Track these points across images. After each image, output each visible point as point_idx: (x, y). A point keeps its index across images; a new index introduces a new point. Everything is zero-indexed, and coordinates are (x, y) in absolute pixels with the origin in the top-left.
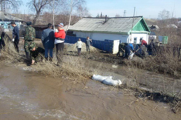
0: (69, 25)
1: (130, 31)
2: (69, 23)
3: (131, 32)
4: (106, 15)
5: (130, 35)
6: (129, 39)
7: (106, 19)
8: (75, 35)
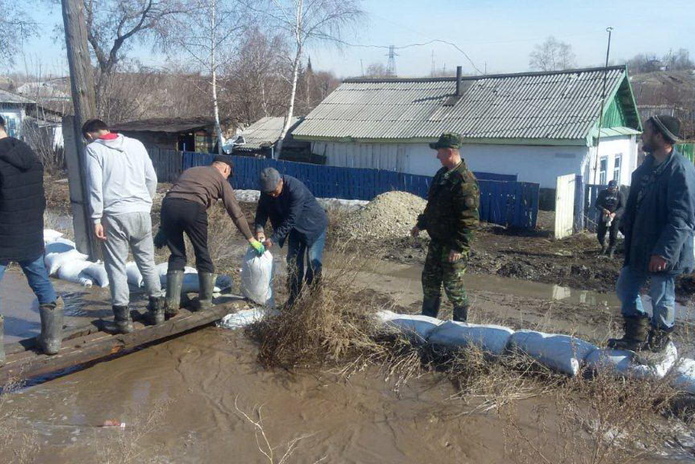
0: (291, 114)
1: (594, 132)
2: (292, 109)
3: (596, 136)
4: (459, 69)
5: (593, 150)
6: (588, 167)
7: (458, 84)
8: (322, 159)
